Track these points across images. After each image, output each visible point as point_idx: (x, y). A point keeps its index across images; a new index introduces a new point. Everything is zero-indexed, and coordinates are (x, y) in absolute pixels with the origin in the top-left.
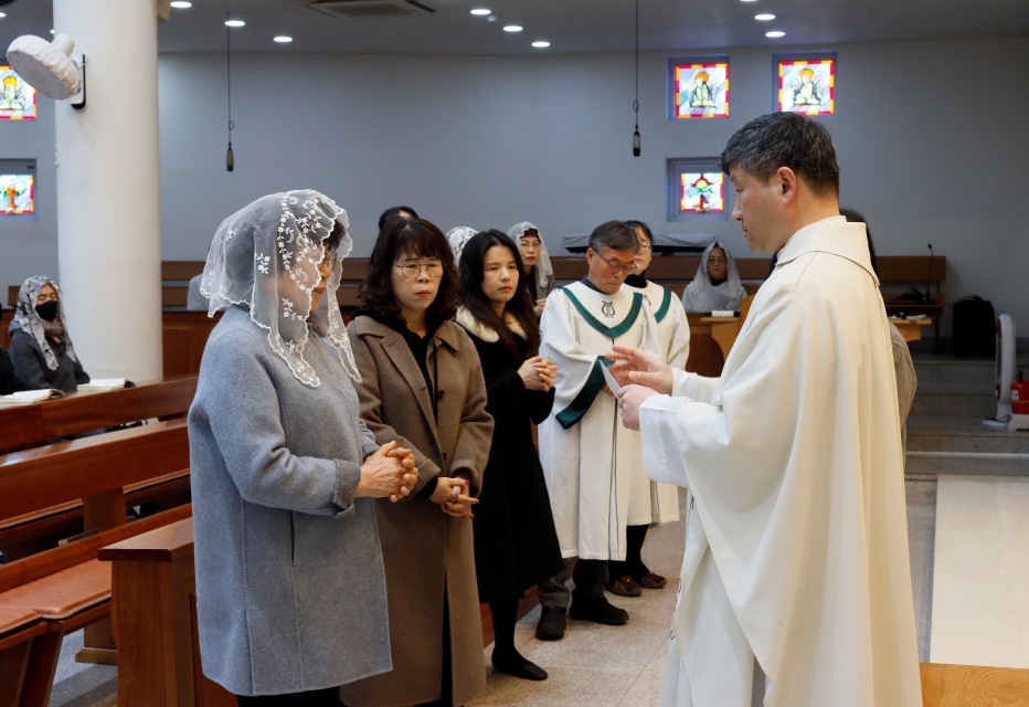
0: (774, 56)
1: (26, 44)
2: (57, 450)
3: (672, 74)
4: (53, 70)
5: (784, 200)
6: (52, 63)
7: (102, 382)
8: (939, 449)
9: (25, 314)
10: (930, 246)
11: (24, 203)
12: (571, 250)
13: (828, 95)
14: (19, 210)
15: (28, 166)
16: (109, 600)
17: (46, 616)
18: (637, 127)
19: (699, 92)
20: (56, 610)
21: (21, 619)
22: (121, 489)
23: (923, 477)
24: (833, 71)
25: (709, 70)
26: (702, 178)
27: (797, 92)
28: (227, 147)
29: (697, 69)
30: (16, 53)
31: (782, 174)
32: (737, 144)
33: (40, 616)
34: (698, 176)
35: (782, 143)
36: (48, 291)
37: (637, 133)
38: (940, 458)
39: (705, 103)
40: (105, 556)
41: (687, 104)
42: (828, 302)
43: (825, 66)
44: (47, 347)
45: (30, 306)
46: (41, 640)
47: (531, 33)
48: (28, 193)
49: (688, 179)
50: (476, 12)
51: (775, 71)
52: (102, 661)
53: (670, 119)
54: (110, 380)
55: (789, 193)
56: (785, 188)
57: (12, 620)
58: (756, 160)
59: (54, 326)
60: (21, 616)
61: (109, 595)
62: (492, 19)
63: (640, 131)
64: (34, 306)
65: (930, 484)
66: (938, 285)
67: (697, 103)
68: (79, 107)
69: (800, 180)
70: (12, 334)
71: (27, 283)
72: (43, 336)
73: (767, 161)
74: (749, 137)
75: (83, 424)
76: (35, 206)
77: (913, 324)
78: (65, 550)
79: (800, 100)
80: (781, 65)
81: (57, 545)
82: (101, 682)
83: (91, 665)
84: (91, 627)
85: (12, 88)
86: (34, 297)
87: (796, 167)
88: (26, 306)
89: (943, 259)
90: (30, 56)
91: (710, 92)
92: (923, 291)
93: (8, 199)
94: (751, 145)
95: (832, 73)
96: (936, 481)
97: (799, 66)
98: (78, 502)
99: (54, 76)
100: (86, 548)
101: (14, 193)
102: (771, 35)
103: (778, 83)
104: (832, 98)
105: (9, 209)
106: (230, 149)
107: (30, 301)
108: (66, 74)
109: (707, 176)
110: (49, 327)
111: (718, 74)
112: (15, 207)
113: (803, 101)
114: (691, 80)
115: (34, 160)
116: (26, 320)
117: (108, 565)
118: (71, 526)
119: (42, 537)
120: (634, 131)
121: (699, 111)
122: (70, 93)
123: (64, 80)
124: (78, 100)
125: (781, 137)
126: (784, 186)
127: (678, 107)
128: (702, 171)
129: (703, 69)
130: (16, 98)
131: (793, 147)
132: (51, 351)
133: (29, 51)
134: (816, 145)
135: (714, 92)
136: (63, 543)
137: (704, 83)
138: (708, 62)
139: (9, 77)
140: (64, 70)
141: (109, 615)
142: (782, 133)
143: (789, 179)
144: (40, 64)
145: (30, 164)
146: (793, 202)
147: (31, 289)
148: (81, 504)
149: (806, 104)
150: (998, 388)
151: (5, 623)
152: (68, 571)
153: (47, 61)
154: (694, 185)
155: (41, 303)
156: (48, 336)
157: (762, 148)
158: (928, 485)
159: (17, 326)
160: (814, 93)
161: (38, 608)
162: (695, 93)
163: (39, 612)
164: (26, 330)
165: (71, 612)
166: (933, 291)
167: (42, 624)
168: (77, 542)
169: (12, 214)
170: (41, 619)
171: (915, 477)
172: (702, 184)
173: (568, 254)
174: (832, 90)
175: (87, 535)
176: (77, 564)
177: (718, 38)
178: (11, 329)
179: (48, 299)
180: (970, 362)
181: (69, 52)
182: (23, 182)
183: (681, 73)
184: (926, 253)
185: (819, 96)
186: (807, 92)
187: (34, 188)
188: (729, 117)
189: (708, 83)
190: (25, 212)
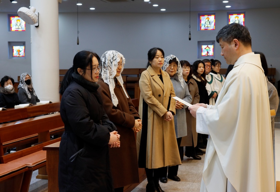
0: (228, 13)
1: (23, 9)
2: (30, 120)
3: (199, 18)
4: (30, 16)
5: (236, 48)
6: (30, 15)
7: (43, 102)
9: (22, 83)
10: (271, 65)
11: (22, 54)
15: (23, 44)
16: (45, 161)
17: (28, 166)
18: (190, 32)
19: (207, 23)
20: (31, 164)
21: (21, 167)
22: (49, 131)
24: (244, 17)
25: (209, 17)
26: (208, 47)
28: (77, 38)
29: (206, 16)
30: (20, 12)
31: (234, 41)
32: (221, 33)
33: (26, 166)
34: (206, 46)
35: (234, 32)
36: (28, 77)
37: (190, 34)
39: (209, 26)
40: (45, 149)
41: (203, 26)
42: (248, 77)
44: (28, 92)
45: (23, 81)
46: (26, 172)
47: (160, 7)
48: (23, 51)
49: (204, 47)
50: (145, 1)
51: (228, 17)
52: (43, 178)
53: (199, 30)
54: (45, 101)
55: (237, 46)
56: (236, 45)
57: (18, 167)
58: (226, 37)
59: (30, 86)
60: (21, 166)
61: (46, 160)
62: (150, 3)
63: (191, 33)
64: (24, 81)
66: (273, 76)
67: (206, 26)
68: (37, 27)
69: (240, 42)
70: (18, 89)
71: (22, 75)
72: (27, 89)
73: (230, 38)
74: (224, 31)
75: (38, 113)
76: (25, 54)
78: (33, 147)
80: (230, 15)
81: (31, 146)
82: (43, 184)
83: (40, 179)
84: (40, 169)
85: (19, 22)
86: (24, 78)
87: (238, 39)
88: (22, 81)
89: (275, 69)
90: (24, 13)
91: (210, 23)
93: (18, 53)
94: (225, 33)
97: (235, 16)
98: (37, 134)
99: (30, 18)
100: (39, 147)
101: (19, 51)
102: (227, 7)
103: (229, 20)
105: (18, 55)
107: (23, 79)
108: (34, 18)
109: (209, 46)
110: (29, 87)
111: (212, 18)
112: (20, 55)
114: (205, 20)
115: (25, 42)
116: (22, 85)
117: (45, 152)
118: (35, 141)
119: (27, 144)
120: (189, 33)
121: (207, 28)
122: (35, 23)
123: (33, 19)
124: (37, 25)
125: (233, 30)
126: (235, 45)
127: (201, 27)
128: (208, 45)
129: (208, 17)
130: (20, 25)
131: (237, 33)
132: (29, 93)
133: (24, 11)
134: (244, 32)
135: (211, 23)
136: (33, 146)
137: (208, 20)
138: (209, 15)
139: (18, 19)
140: (33, 17)
141: (45, 165)
142: (234, 29)
143: (237, 42)
144: (27, 15)
146: (238, 49)
147: (23, 76)
148: (38, 135)
151: (16, 168)
152: (34, 153)
154: (205, 49)
155: (26, 80)
156: (29, 89)
157: (228, 34)
159: (20, 87)
161: (26, 163)
162: (206, 23)
163: (26, 165)
164: (23, 87)
165: (35, 165)
167: (27, 168)
168: (37, 145)
169: (19, 57)
170: (27, 167)
172: (207, 48)
174: (244, 22)
175: (39, 144)
176: (36, 152)
177: (212, 8)
178: (18, 87)
179: (28, 79)
181: (34, 12)
182: (22, 48)
183: (202, 18)
184: (270, 67)
187: (25, 50)
188: (215, 30)
189: (209, 20)
190: (22, 56)
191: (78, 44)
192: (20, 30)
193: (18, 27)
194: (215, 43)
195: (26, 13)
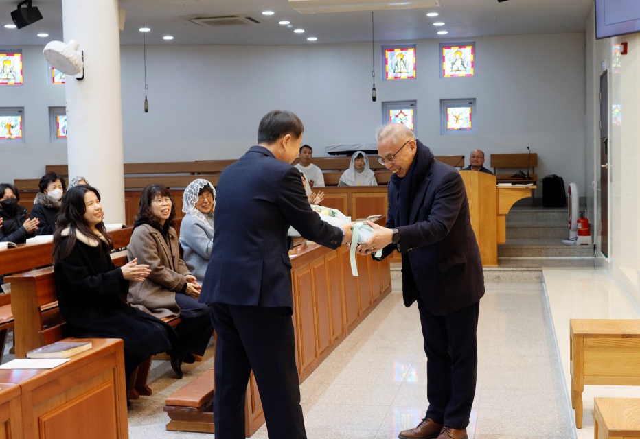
0: (440, 44)
1: (53, 45)
3: (384, 54)
4: (70, 60)
6: (70, 56)
8: (540, 255)
10: (528, 148)
11: (17, 132)
12: (331, 153)
13: (470, 65)
14: (14, 136)
15: (19, 111)
18: (374, 85)
19: (399, 64)
23: (534, 269)
24: (473, 51)
26: (401, 112)
27: (453, 64)
28: (145, 99)
30: (50, 51)
34: (399, 111)
37: (374, 89)
38: (541, 260)
39: (402, 70)
43: (468, 49)
47: (307, 34)
48: (18, 126)
49: (394, 113)
50: (282, 23)
51: (441, 52)
53: (383, 80)
62: (290, 26)
65: (538, 273)
66: (533, 168)
67: (397, 71)
68: (79, 79)
76: (23, 133)
77: (527, 188)
79: (455, 68)
80: (444, 50)
85: (8, 67)
89: (536, 154)
90: (58, 53)
91: (404, 64)
92: (526, 173)
93: (7, 130)
95: (472, 53)
96: (541, 271)
97: (454, 49)
99: (70, 63)
101: (11, 126)
102: (440, 33)
103: (443, 59)
104: (472, 67)
105: (8, 136)
106: (146, 100)
108: (77, 62)
109: (404, 111)
112: (11, 134)
113: (457, 69)
115: (23, 108)
120: (373, 87)
122: (79, 72)
123: (76, 65)
124: (80, 75)
127: (387, 73)
128: (401, 108)
129: (401, 52)
130: (10, 72)
133: (57, 50)
135: (407, 64)
137: (402, 59)
138: (404, 48)
139: (6, 60)
140: (76, 60)
144: (64, 56)
145: (20, 110)
149: (458, 70)
150: (570, 223)
153: (67, 55)
154: (397, 116)
158: (537, 273)
160: (463, 64)
162: (397, 65)
166: (531, 173)
169: (10, 138)
171: (530, 269)
172: (401, 116)
173: (329, 155)
174: (472, 63)
177: (409, 35)
180: (553, 210)
182: (15, 120)
183: (388, 54)
184: (527, 152)
185: (465, 66)
186: (458, 64)
187: (22, 124)
188: (416, 78)
189: (404, 60)
190: (17, 137)
191: (146, 111)
192: (12, 82)
193: (6, 77)
194: (416, 104)
195: (63, 54)
